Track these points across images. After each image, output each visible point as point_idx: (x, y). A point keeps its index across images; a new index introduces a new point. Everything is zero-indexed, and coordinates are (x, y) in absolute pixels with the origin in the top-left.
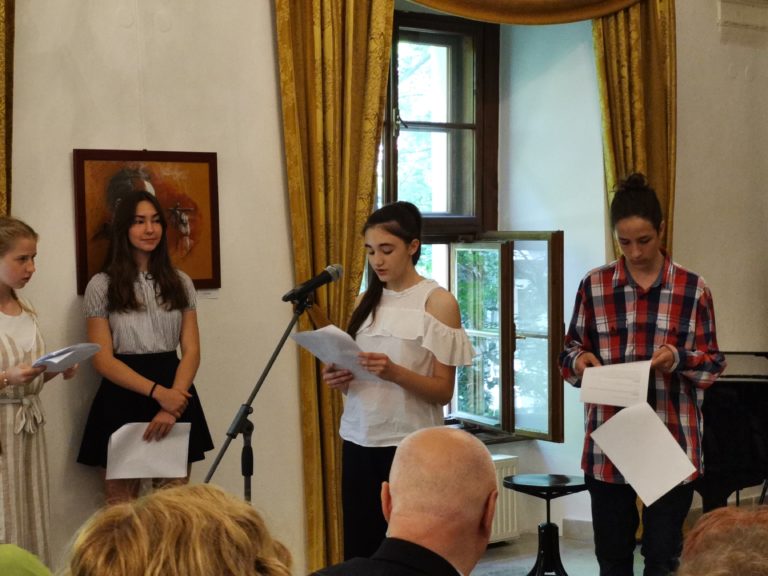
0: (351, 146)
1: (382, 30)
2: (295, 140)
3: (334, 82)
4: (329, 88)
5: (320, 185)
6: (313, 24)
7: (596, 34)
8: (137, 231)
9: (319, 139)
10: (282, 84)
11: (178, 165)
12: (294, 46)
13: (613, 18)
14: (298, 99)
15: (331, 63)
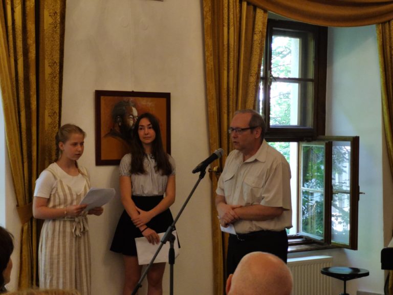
0: (242, 90)
1: (261, 29)
2: (212, 87)
3: (234, 57)
4: (231, 60)
5: (225, 110)
6: (223, 26)
7: (378, 32)
9: (225, 86)
10: (206, 57)
11: (150, 99)
12: (213, 37)
13: (387, 25)
14: (214, 66)
15: (232, 46)
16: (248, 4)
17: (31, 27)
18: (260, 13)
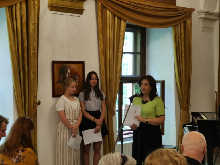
0: (116, 59)
1: (123, 30)
2: (102, 58)
3: (112, 43)
4: (111, 45)
5: (108, 69)
6: (107, 29)
7: (173, 30)
8: (91, 81)
9: (108, 58)
10: (99, 44)
11: (75, 65)
12: (103, 34)
13: (177, 26)
14: (103, 47)
15: (111, 39)
16: (118, 18)
17: (25, 30)
18: (122, 22)
